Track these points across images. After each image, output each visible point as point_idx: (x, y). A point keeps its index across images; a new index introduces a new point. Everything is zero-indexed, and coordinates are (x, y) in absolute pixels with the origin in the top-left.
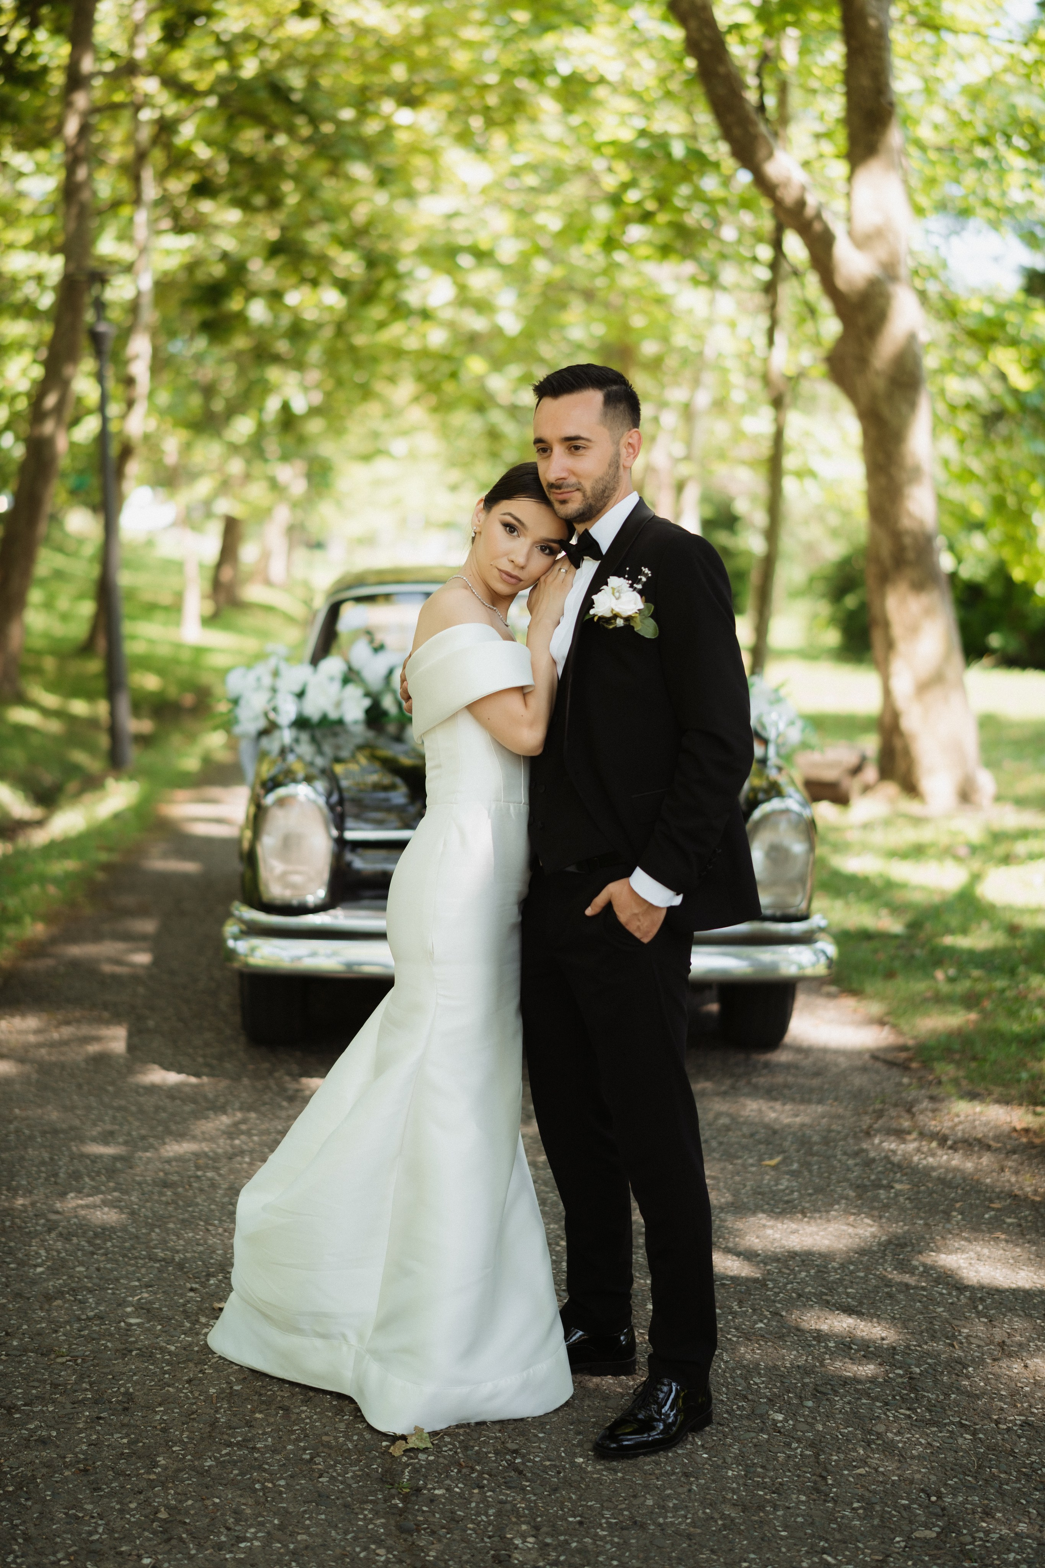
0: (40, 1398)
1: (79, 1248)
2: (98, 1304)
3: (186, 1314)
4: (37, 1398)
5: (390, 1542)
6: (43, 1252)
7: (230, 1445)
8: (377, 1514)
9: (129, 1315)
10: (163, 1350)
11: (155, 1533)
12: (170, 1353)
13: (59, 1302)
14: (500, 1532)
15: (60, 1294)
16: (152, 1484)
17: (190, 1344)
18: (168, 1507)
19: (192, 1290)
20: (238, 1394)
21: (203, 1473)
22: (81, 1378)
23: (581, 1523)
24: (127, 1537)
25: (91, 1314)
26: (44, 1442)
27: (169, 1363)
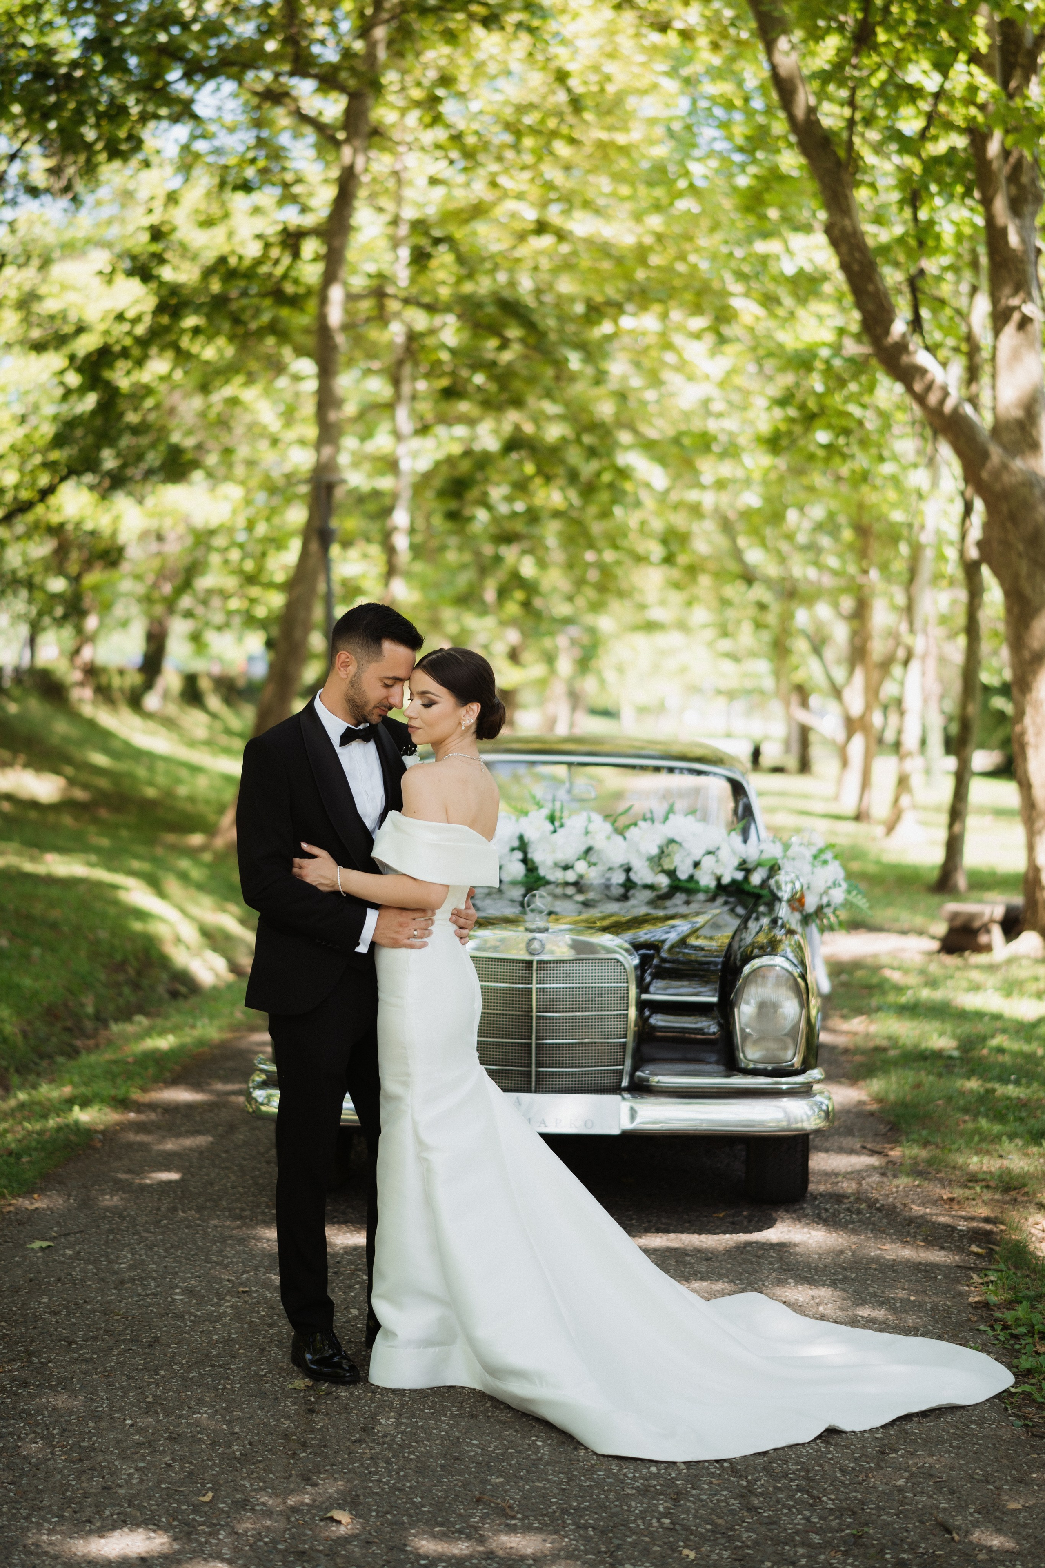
0: (95, 1338)
1: (157, 1253)
2: (156, 1287)
3: (217, 1294)
4: (92, 1337)
5: (296, 1418)
6: (129, 1256)
7: (213, 1366)
8: (294, 1404)
9: (177, 1294)
10: (191, 1314)
11: (140, 1408)
12: (196, 1316)
13: (129, 1285)
14: (374, 1416)
15: (132, 1280)
16: (149, 1384)
17: (213, 1312)
18: (155, 1396)
19: (229, 1281)
20: (233, 1340)
21: (185, 1379)
22: (126, 1329)
23: (432, 1414)
24: (121, 1410)
25: (149, 1292)
26: (86, 1361)
27: (192, 1321)
